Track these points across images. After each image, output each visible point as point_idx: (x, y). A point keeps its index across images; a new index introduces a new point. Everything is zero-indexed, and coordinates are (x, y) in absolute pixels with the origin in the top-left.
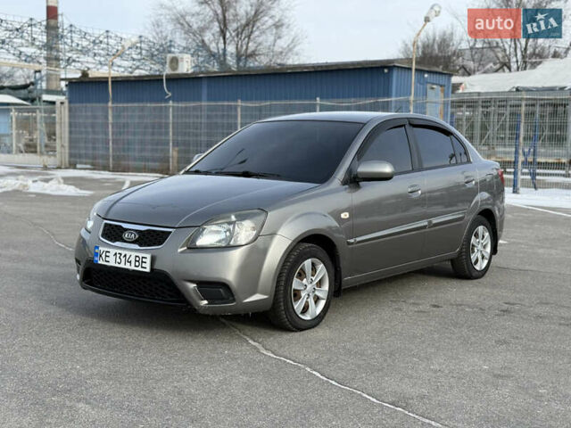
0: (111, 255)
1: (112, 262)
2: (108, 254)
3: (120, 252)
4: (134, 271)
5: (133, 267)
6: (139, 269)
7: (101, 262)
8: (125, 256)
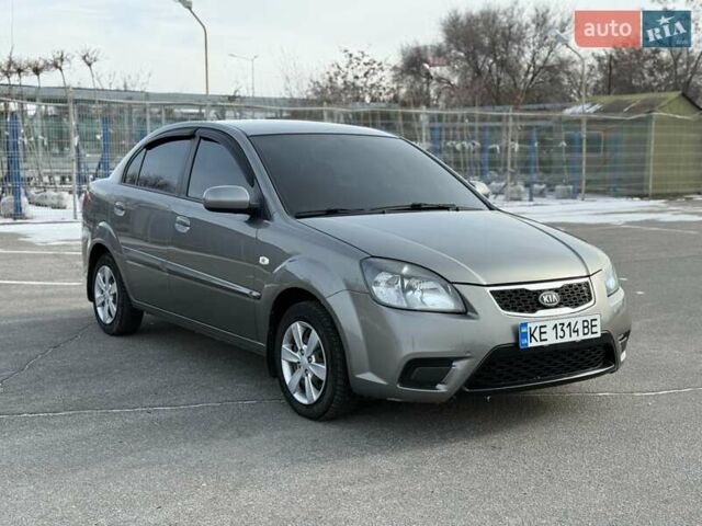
0: (549, 329)
1: (551, 339)
2: (543, 330)
3: (561, 321)
4: (583, 341)
5: (581, 337)
6: (590, 336)
7: (533, 344)
8: (570, 324)
